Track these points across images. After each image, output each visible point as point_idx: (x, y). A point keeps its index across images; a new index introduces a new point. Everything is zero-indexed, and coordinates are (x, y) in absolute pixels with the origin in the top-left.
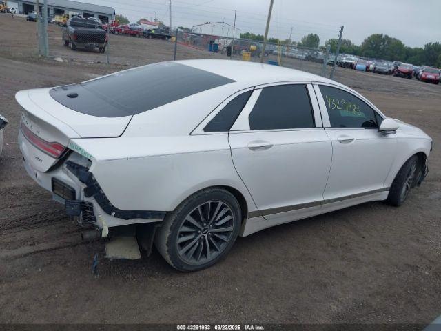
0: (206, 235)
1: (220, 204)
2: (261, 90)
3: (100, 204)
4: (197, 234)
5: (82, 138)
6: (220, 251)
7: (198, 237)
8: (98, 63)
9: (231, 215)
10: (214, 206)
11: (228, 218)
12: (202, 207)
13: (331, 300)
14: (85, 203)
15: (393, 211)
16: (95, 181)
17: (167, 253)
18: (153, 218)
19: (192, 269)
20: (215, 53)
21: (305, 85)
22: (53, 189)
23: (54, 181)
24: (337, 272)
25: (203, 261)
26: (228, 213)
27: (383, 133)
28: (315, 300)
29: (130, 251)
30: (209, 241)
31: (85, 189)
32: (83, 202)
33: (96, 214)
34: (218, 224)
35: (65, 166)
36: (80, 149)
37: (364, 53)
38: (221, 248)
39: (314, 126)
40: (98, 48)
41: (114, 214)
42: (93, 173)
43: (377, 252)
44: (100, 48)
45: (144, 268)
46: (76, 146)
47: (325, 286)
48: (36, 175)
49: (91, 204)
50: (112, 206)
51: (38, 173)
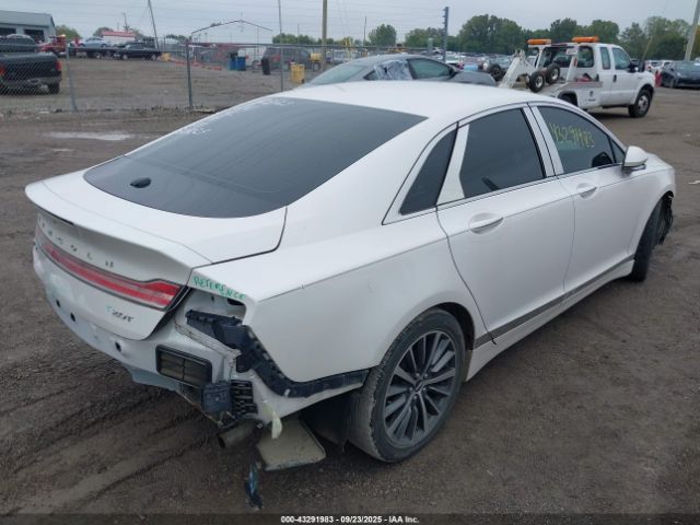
0: (419, 393)
1: (439, 334)
2: (467, 127)
3: (264, 381)
4: (408, 393)
5: (213, 264)
6: (440, 413)
7: (411, 399)
8: (57, 111)
9: (452, 350)
10: (430, 339)
11: (449, 355)
12: (415, 348)
13: (637, 459)
14: (236, 384)
15: (640, 288)
16: (256, 339)
17: (371, 439)
18: (350, 383)
19: (406, 454)
20: (243, 73)
21: (521, 109)
22: (159, 368)
23: (161, 352)
24: (621, 408)
25: (418, 436)
26: (449, 348)
27: (627, 170)
28: (617, 464)
29: (303, 448)
30: (426, 402)
31: (238, 360)
32: (234, 383)
33: (257, 400)
34: (436, 369)
35: (183, 321)
36: (217, 286)
37: (465, 46)
38: (441, 407)
39: (544, 176)
40: (46, 87)
41: (287, 392)
42: (251, 326)
43: (656, 361)
44: (50, 86)
45: (321, 470)
46: (209, 282)
47: (615, 435)
48: (118, 347)
49: (249, 384)
50: (286, 378)
51: (121, 343)
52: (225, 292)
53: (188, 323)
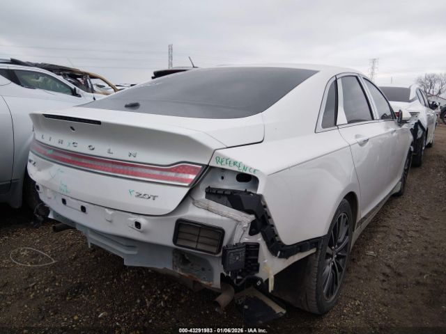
0: (334, 260)
3: (267, 244)
5: (228, 148)
14: (248, 246)
22: (176, 240)
23: (180, 224)
33: (260, 260)
36: (235, 163)
39: (373, 118)
41: (279, 253)
46: (228, 160)
48: (138, 225)
49: (257, 245)
50: (280, 242)
51: (142, 220)
52: (242, 168)
53: (206, 197)
